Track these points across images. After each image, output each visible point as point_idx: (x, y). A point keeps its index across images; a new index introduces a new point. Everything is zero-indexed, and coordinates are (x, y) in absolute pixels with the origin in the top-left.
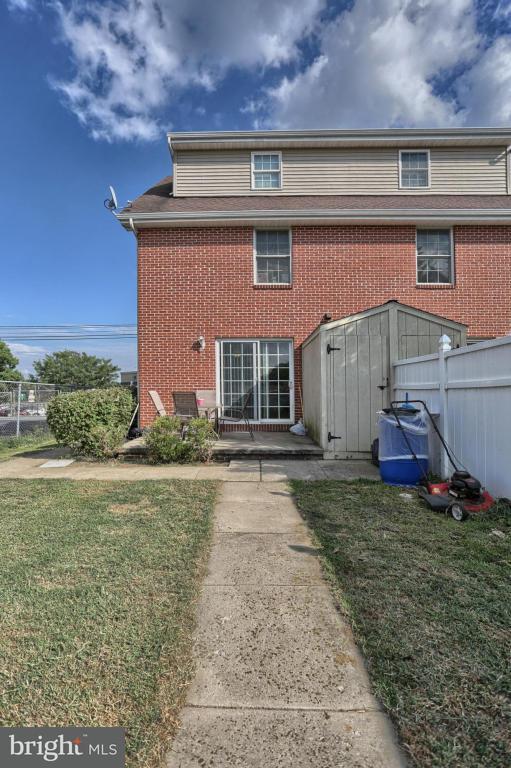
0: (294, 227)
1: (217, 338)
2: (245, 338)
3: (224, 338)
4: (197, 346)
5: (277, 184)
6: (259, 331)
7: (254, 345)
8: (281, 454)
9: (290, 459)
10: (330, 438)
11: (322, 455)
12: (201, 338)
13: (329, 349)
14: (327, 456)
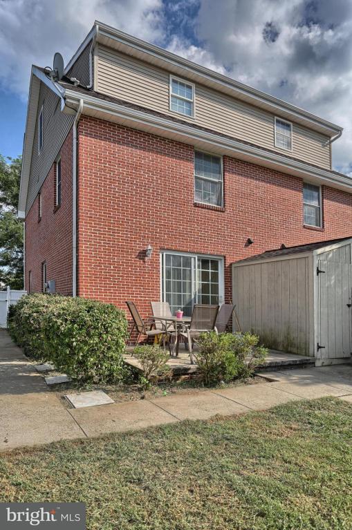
0: (225, 157)
1: (162, 249)
2: (186, 252)
3: (168, 249)
4: (143, 254)
5: (190, 113)
6: (198, 248)
7: (193, 259)
8: (290, 365)
9: (295, 369)
10: (319, 347)
11: (314, 363)
12: (150, 247)
13: (318, 272)
14: (318, 363)
